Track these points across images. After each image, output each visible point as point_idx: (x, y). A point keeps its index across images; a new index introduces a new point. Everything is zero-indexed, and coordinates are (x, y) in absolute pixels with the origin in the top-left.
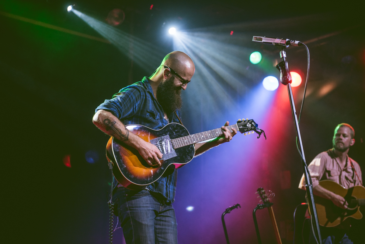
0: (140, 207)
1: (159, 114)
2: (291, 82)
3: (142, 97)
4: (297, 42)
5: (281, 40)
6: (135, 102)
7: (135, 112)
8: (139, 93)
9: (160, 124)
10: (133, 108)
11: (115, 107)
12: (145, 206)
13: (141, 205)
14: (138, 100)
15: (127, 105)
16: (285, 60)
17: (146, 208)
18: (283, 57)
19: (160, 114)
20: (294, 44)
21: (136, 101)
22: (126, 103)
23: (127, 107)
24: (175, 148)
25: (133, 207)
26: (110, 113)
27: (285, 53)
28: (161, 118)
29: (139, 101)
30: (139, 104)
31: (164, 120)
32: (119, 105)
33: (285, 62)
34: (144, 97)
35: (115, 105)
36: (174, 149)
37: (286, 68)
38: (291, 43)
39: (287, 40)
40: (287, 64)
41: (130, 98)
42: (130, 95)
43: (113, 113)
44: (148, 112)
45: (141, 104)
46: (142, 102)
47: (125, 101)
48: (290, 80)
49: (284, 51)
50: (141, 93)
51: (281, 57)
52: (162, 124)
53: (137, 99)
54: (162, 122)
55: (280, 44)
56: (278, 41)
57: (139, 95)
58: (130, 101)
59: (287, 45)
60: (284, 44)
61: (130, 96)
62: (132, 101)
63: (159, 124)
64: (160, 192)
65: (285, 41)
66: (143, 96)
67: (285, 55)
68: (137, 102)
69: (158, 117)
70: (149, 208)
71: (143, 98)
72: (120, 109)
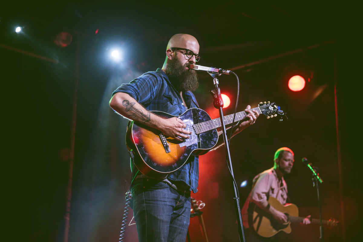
0: (157, 201)
1: (176, 99)
2: (222, 106)
3: (159, 82)
4: (228, 71)
5: (214, 69)
6: (152, 87)
7: (153, 97)
8: (155, 79)
9: (178, 109)
10: (151, 93)
11: (133, 90)
12: (162, 200)
13: (158, 199)
14: (155, 85)
15: (144, 89)
16: (217, 86)
17: (163, 203)
18: (216, 84)
19: (178, 100)
20: (225, 73)
21: (153, 86)
22: (143, 87)
23: (144, 92)
25: (150, 201)
26: (128, 95)
27: (217, 81)
28: (179, 104)
29: (157, 86)
30: (156, 90)
31: (182, 106)
32: (137, 89)
33: (218, 88)
34: (161, 82)
35: (133, 88)
36: (196, 134)
37: (218, 94)
38: (223, 71)
39: (220, 69)
40: (219, 90)
41: (146, 82)
42: (146, 79)
43: (131, 95)
44: (165, 97)
45: (158, 89)
46: (159, 88)
47: (142, 85)
48: (221, 104)
49: (217, 79)
50: (158, 78)
51: (214, 84)
52: (180, 110)
53: (155, 84)
54: (180, 108)
55: (214, 72)
56: (212, 69)
57: (156, 81)
58: (147, 85)
59: (220, 73)
60: (217, 72)
61: (146, 81)
62: (149, 85)
64: (182, 180)
65: (218, 69)
66: (160, 81)
67: (217, 82)
68: (154, 87)
69: (175, 103)
70: (166, 203)
71: (161, 83)
72: (138, 93)
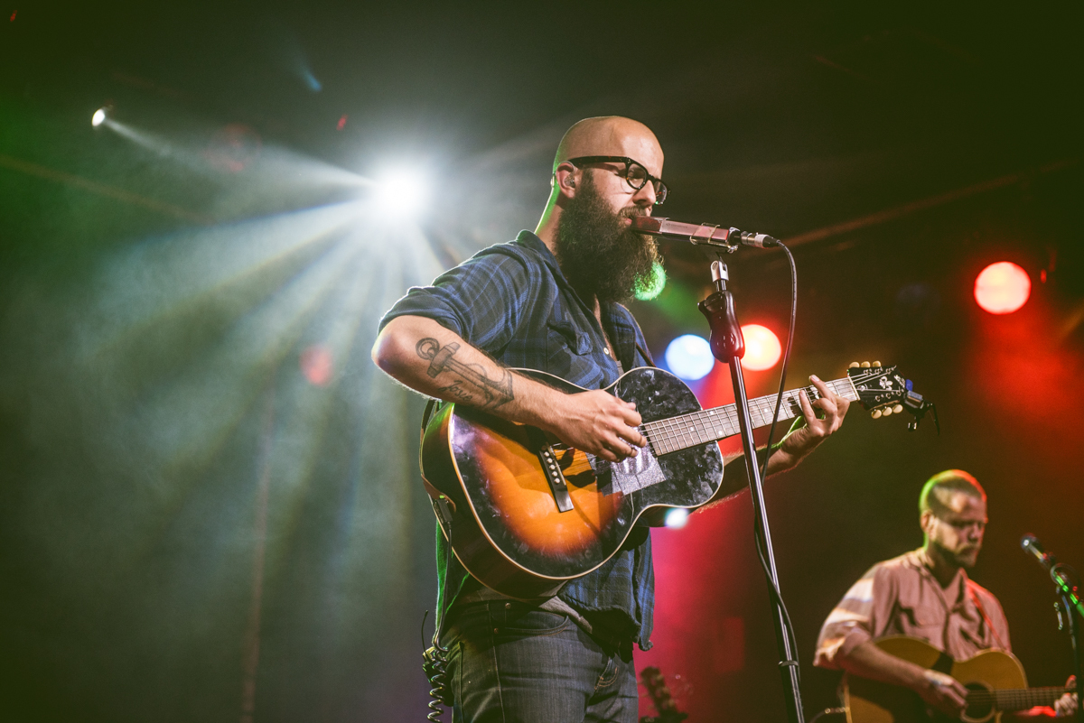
0: (541, 675)
2: (741, 353)
3: (532, 278)
4: (760, 238)
5: (713, 229)
6: (512, 296)
7: (512, 330)
9: (596, 368)
10: (507, 315)
11: (448, 307)
12: (557, 673)
14: (520, 290)
15: (486, 303)
16: (724, 288)
17: (558, 682)
18: (720, 280)
19: (591, 337)
20: (751, 241)
21: (514, 292)
22: (482, 297)
23: (485, 312)
24: (658, 453)
25: (517, 675)
26: (434, 321)
27: (724, 269)
28: (596, 351)
29: (525, 293)
30: (524, 304)
31: (606, 358)
32: (461, 302)
33: (726, 293)
34: (540, 279)
35: (448, 301)
36: (655, 456)
37: (728, 312)
38: (744, 238)
39: (733, 230)
40: (730, 301)
41: (492, 281)
42: (491, 271)
43: (443, 322)
44: (553, 328)
45: (531, 303)
46: (532, 297)
47: (478, 291)
48: (737, 347)
49: (724, 262)
50: (528, 264)
51: (715, 278)
52: (602, 370)
53: (518, 286)
54: (602, 364)
55: (712, 240)
56: (706, 231)
57: (523, 274)
58: (496, 289)
59: (732, 245)
60: (723, 242)
61: (492, 276)
62: (500, 289)
63: (591, 367)
64: (617, 607)
65: (725, 232)
66: (536, 274)
67: (724, 275)
68: (518, 297)
69: (584, 347)
71: (537, 281)
72: (464, 315)
